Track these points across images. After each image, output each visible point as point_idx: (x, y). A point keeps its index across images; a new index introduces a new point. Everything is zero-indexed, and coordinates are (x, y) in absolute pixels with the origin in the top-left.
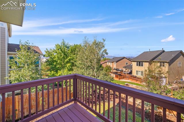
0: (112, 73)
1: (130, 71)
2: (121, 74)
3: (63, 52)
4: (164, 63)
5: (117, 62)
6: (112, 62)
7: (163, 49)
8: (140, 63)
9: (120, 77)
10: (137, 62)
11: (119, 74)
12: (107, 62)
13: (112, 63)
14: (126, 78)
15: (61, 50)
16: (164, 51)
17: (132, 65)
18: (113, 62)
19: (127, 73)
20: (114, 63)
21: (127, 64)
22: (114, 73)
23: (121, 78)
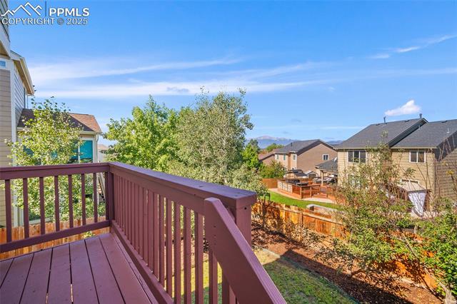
0: (284, 180)
1: (333, 176)
2: (306, 184)
3: (148, 126)
4: (422, 152)
5: (299, 153)
6: (287, 154)
7: (421, 115)
8: (357, 153)
9: (304, 192)
10: (350, 151)
11: (303, 185)
12: (273, 155)
13: (287, 156)
14: (322, 194)
15: (145, 123)
16: (423, 122)
17: (336, 161)
18: (289, 155)
19: (324, 182)
20: (292, 155)
21: (326, 157)
22: (290, 181)
23: (306, 194)
